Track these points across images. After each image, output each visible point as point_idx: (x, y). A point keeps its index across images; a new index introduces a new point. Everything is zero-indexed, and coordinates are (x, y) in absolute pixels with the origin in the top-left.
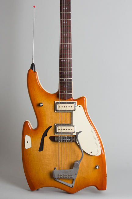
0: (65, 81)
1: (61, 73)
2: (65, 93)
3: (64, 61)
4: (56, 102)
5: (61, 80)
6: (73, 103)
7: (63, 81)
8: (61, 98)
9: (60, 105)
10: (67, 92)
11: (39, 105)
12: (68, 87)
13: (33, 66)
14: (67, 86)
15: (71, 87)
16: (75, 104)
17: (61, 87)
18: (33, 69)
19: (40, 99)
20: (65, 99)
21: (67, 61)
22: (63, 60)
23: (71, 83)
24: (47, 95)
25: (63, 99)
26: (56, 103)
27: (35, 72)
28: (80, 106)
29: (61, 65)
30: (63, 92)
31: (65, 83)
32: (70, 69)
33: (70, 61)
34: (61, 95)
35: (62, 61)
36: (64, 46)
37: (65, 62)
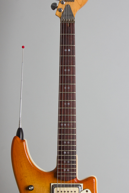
0: (67, 154)
1: (60, 143)
2: (66, 171)
3: (65, 125)
4: (52, 184)
5: (59, 153)
6: (77, 186)
7: (63, 154)
8: (59, 178)
9: (58, 189)
10: (68, 170)
11: (27, 188)
12: (70, 163)
13: (20, 131)
14: (68, 162)
15: (75, 162)
16: (80, 187)
17: (60, 162)
18: (19, 137)
19: (29, 180)
20: (66, 181)
21: (68, 125)
22: (64, 123)
23: (74, 158)
24: (40, 174)
25: (63, 180)
26: (53, 186)
27: (23, 140)
28: (87, 191)
29: (60, 131)
30: (63, 170)
31: (67, 158)
32: (74, 137)
33: (74, 125)
34: (60, 174)
35: (62, 125)
36: (65, 104)
37: (67, 126)
